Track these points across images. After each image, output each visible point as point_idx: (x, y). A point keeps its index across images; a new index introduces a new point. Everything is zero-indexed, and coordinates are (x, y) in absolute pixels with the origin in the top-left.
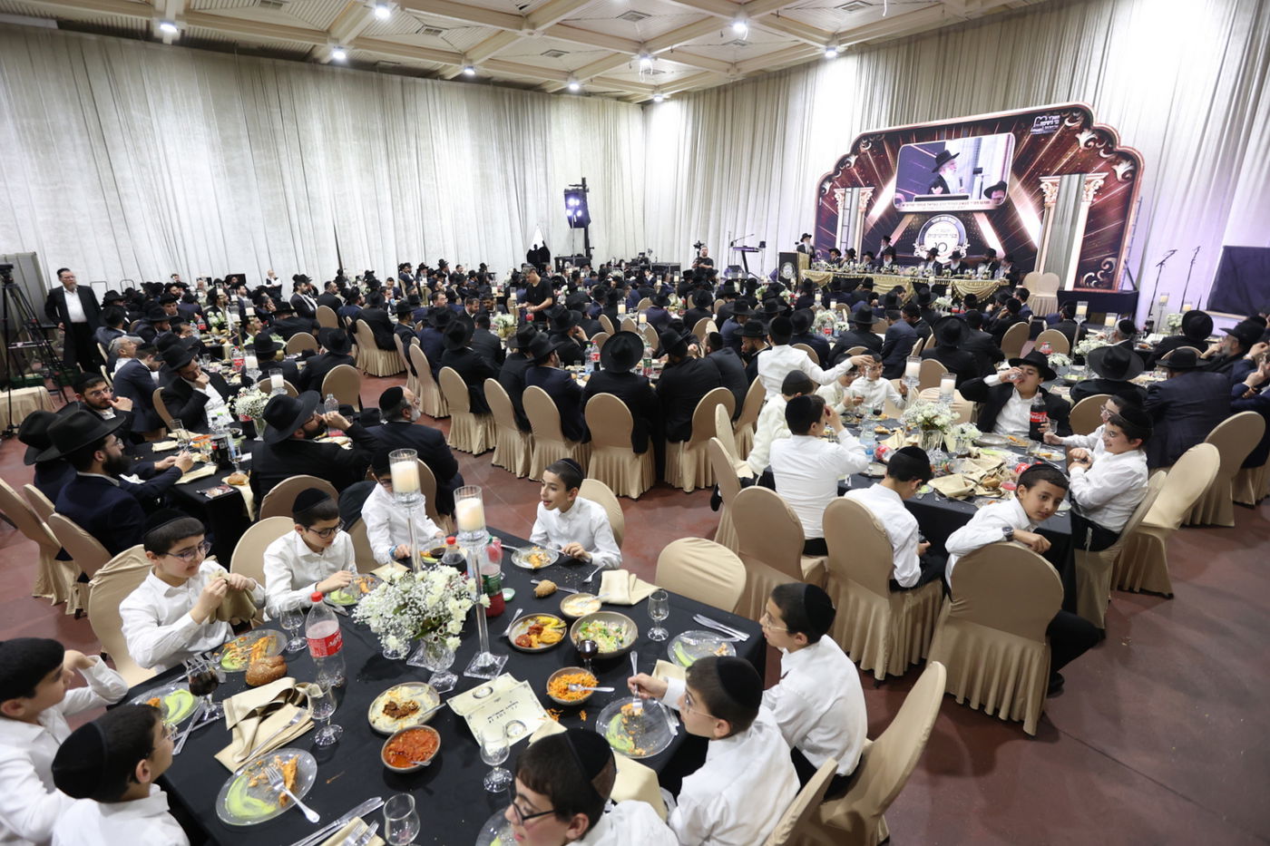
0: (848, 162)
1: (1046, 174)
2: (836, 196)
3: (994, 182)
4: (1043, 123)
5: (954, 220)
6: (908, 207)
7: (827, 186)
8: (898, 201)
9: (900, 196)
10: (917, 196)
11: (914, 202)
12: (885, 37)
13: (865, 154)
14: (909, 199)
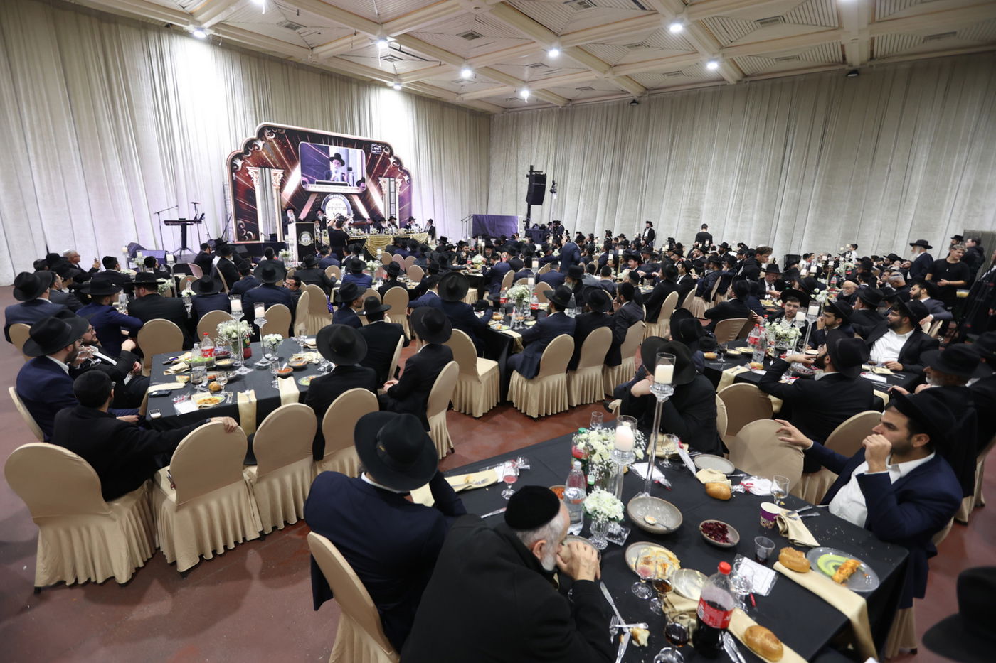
0: (256, 145)
1: (381, 176)
2: (250, 173)
3: (360, 179)
4: (375, 148)
5: (343, 197)
6: (312, 188)
7: (239, 163)
8: (304, 183)
9: (305, 179)
10: (317, 181)
11: (315, 185)
12: (260, 48)
13: (270, 141)
14: (312, 182)
